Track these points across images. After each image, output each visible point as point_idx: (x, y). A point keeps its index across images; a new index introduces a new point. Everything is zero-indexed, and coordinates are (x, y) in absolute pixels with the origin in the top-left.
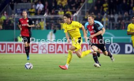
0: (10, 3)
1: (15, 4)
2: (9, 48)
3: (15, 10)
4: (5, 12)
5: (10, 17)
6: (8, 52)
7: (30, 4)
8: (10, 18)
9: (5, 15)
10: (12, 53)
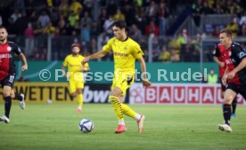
0: (194, 15)
1: (202, 16)
2: (191, 95)
3: (201, 26)
4: (185, 31)
5: (192, 39)
6: (189, 102)
7: (228, 15)
8: (194, 42)
9: (185, 35)
10: (195, 104)
